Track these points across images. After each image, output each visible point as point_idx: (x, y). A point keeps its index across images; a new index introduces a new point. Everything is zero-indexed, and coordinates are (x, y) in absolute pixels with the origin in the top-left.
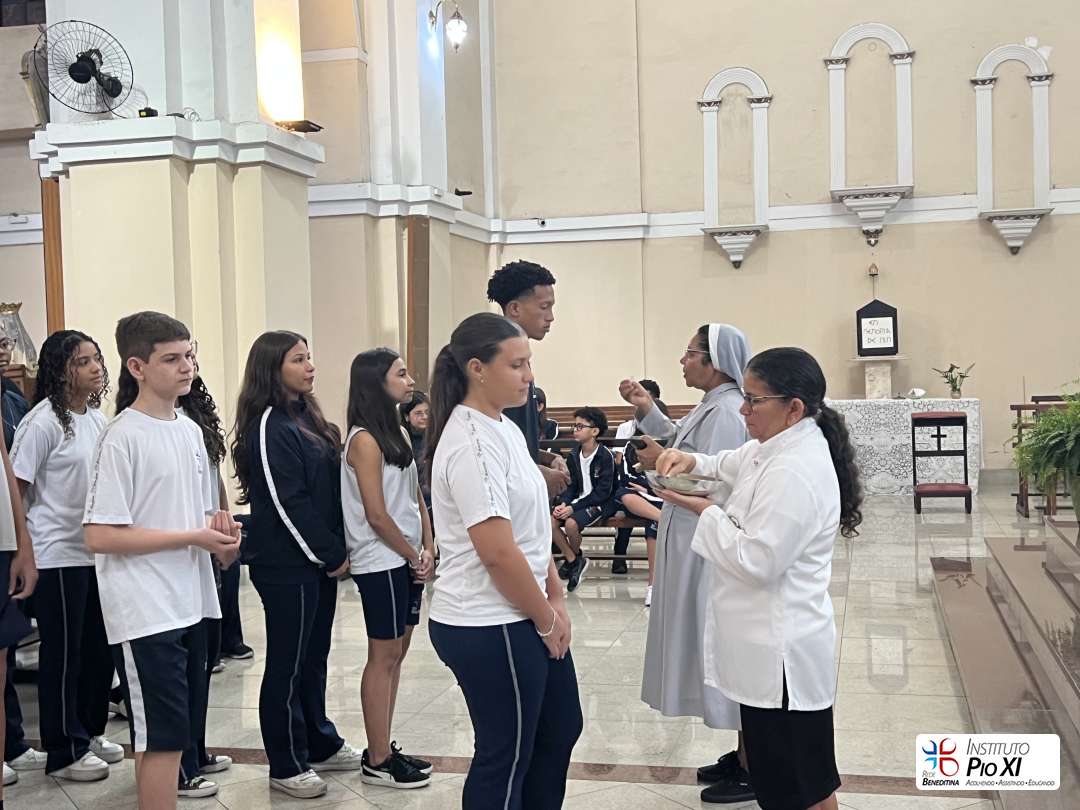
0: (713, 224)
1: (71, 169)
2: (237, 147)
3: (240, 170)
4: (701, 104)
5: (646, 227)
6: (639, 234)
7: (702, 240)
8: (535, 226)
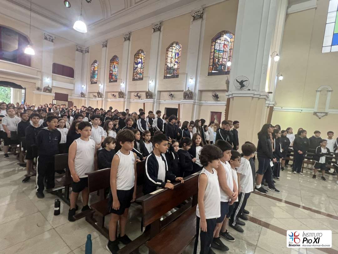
0: (316, 111)
1: (234, 97)
2: (260, 95)
3: (260, 99)
4: (316, 91)
5: (302, 110)
6: (300, 111)
7: (313, 114)
8: (280, 108)
